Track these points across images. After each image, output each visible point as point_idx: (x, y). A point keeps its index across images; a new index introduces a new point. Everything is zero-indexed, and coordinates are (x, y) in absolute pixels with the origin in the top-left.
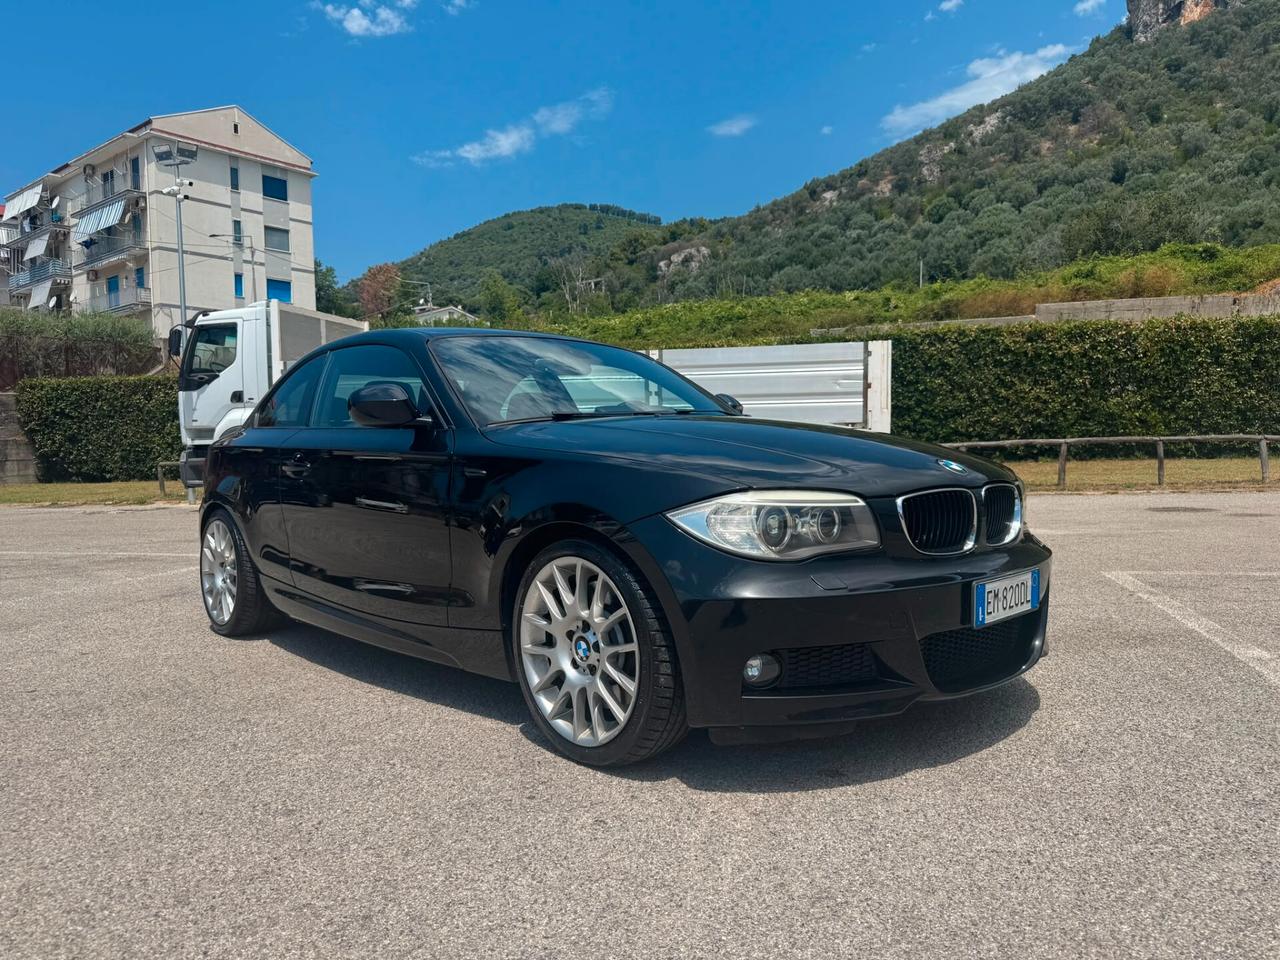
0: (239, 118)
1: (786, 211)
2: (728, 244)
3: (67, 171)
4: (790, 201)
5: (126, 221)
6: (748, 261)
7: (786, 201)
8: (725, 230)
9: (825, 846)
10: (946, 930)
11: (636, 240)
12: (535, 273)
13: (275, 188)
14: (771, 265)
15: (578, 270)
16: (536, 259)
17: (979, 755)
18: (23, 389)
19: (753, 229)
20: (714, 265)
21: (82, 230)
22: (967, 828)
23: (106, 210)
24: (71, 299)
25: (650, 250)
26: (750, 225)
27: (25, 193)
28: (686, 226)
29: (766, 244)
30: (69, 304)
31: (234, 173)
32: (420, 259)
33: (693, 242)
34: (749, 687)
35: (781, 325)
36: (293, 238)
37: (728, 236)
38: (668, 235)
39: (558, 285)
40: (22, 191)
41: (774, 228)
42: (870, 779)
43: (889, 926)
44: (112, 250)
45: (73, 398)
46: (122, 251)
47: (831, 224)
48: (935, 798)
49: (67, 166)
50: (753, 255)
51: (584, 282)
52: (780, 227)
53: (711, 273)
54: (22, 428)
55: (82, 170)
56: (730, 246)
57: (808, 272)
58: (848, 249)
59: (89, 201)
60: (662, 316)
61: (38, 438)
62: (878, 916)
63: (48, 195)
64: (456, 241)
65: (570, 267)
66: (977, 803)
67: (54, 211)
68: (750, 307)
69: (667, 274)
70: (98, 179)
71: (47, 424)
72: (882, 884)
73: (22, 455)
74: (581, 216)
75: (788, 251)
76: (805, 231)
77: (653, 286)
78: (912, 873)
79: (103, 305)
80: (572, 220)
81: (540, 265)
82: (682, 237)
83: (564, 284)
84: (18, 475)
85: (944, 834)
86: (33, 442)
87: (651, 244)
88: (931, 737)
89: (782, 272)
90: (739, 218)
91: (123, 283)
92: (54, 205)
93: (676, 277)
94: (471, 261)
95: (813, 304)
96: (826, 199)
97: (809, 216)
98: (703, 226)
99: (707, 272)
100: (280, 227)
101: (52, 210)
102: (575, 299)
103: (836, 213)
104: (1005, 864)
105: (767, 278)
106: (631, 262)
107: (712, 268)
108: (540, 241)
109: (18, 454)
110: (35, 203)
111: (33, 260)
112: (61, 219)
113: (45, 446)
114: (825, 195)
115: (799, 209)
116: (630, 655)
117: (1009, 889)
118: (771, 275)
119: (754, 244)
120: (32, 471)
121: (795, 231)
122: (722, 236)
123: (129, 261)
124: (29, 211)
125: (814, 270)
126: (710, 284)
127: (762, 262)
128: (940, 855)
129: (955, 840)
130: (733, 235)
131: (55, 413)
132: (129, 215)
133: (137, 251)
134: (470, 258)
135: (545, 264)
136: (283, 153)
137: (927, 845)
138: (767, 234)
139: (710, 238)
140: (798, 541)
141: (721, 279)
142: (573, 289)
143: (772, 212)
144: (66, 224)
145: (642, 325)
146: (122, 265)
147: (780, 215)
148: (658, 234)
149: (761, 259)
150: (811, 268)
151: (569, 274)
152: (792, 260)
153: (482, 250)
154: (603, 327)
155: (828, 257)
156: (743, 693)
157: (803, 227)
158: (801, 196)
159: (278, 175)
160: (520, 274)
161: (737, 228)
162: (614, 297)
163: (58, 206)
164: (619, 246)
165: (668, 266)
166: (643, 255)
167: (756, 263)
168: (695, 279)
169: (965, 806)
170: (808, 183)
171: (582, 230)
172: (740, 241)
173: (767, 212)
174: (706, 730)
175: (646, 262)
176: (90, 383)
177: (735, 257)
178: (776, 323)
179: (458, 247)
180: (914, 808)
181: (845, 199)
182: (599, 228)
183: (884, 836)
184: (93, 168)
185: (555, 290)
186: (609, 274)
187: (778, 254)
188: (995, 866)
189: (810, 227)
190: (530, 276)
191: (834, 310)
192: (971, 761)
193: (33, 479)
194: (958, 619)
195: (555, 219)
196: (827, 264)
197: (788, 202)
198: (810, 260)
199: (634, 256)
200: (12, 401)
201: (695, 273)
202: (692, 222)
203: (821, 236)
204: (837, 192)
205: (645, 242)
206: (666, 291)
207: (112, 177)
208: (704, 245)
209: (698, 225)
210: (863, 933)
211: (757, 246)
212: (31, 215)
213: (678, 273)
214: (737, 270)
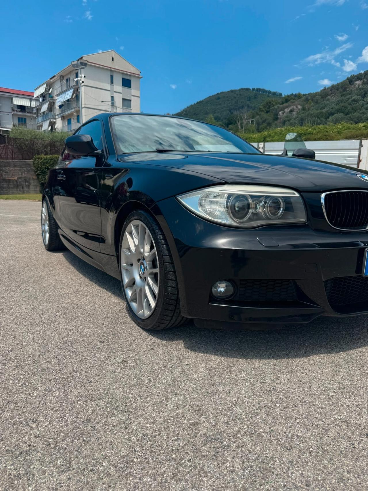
0: (114, 55)
1: (338, 90)
2: (310, 104)
3: (54, 78)
4: (340, 85)
5: (74, 97)
6: (318, 111)
7: (338, 85)
8: (309, 98)
9: (238, 398)
10: (285, 486)
11: (270, 103)
12: (228, 117)
13: (126, 83)
14: (329, 113)
15: (245, 116)
16: (228, 111)
17: (361, 349)
18: (35, 159)
19: (322, 98)
20: (303, 113)
21: (60, 100)
22: (334, 400)
23: (67, 93)
24: (56, 127)
25: (276, 107)
26: (321, 96)
27: (41, 87)
28: (293, 97)
29: (327, 104)
30: (55, 129)
31: (112, 77)
32: (183, 113)
33: (295, 103)
34: (213, 298)
35: (327, 137)
36: (133, 103)
37: (310, 101)
38: (284, 101)
39: (236, 122)
40: (40, 86)
41: (331, 97)
42: (288, 356)
43: (246, 473)
44: (69, 108)
45: (51, 163)
46: (72, 109)
47: (358, 95)
48: (322, 375)
49: (54, 77)
50: (321, 109)
51: (247, 121)
52: (334, 97)
53: (302, 116)
54: (35, 173)
55: (59, 78)
56: (311, 105)
57: (345, 117)
58: (364, 106)
59: (62, 90)
60: (276, 133)
61: (40, 177)
62: (243, 462)
63: (48, 88)
64: (197, 105)
65: (241, 115)
66: (347, 382)
67: (50, 94)
68: (315, 129)
69: (282, 117)
70: (65, 81)
71: (43, 172)
72: (259, 435)
73: (35, 183)
74: (248, 93)
75: (337, 107)
76: (345, 98)
77: (276, 122)
78: (282, 430)
79: (66, 129)
80: (244, 95)
81: (230, 113)
82: (290, 101)
83: (239, 121)
84: (34, 191)
85: (317, 402)
86: (38, 178)
87: (276, 104)
88: (336, 334)
89: (333, 116)
90: (316, 93)
91: (73, 121)
92: (50, 92)
93: (286, 118)
94: (203, 113)
95: (344, 128)
96: (356, 84)
97: (348, 92)
98: (300, 97)
99: (300, 116)
100: (128, 99)
101: (50, 93)
102: (242, 128)
103: (361, 90)
104: (349, 434)
105: (326, 119)
106: (267, 112)
107: (302, 114)
108: (230, 104)
109: (34, 183)
110: (44, 91)
111: (44, 113)
112: (52, 97)
113: (43, 180)
114: (356, 82)
115: (343, 89)
116: (156, 274)
117: (346, 456)
118: (328, 118)
119: (322, 104)
120: (38, 189)
121: (341, 98)
122: (308, 101)
123: (75, 112)
124: (42, 94)
125: (348, 116)
126: (301, 121)
127: (324, 112)
128: (308, 419)
129: (322, 408)
130: (313, 100)
131: (46, 168)
132: (74, 95)
133: (77, 109)
134: (202, 111)
135: (232, 113)
136: (131, 69)
137: (302, 409)
138: (328, 100)
139: (302, 102)
140: (256, 216)
141: (305, 119)
142: (242, 124)
143: (331, 90)
144: (54, 99)
145: (266, 137)
146: (72, 114)
147: (334, 91)
148: (280, 101)
149: (324, 111)
150: (347, 115)
151: (241, 117)
152: (338, 111)
153: (207, 108)
154: (250, 138)
155: (355, 110)
156: (210, 301)
157: (345, 97)
158: (345, 83)
159: (128, 78)
160: (222, 118)
161: (315, 97)
162: (259, 127)
163: (51, 92)
164: (263, 105)
165: (283, 113)
166: (273, 109)
167: (322, 113)
168: (295, 119)
169: (339, 383)
170: (349, 77)
171: (248, 99)
172: (316, 103)
173: (329, 90)
174: (192, 319)
175: (274, 112)
176: (57, 157)
177: (313, 109)
178: (325, 136)
179: (197, 107)
180: (306, 379)
181: (365, 84)
182: (255, 98)
183: (278, 397)
184: (63, 77)
185: (234, 124)
186: (258, 117)
187: (332, 108)
188: (342, 434)
189: (348, 97)
190: (225, 118)
191: (352, 130)
192: (354, 353)
193: (39, 192)
194: (355, 270)
195: (237, 95)
196: (354, 113)
197: (339, 86)
198: (347, 111)
199: (269, 110)
200: (32, 163)
201: (294, 117)
202: (295, 95)
203: (352, 101)
204: (362, 81)
205: (274, 103)
206: (281, 124)
207: (69, 80)
208: (299, 104)
209: (298, 96)
210: (226, 475)
211: (324, 105)
212: (43, 96)
213: (287, 117)
214: (313, 115)
